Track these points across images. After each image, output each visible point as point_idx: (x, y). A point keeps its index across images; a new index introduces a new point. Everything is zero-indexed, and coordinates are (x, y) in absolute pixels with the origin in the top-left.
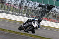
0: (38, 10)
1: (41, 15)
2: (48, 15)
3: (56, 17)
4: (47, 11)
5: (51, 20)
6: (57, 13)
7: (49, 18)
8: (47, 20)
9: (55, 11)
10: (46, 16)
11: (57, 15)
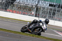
0: (2, 2)
1: (5, 7)
2: (13, 6)
3: (21, 8)
4: (11, 2)
5: (16, 12)
6: (22, 4)
7: (13, 10)
8: (11, 12)
9: (20, 2)
10: (10, 8)
11: (22, 6)
